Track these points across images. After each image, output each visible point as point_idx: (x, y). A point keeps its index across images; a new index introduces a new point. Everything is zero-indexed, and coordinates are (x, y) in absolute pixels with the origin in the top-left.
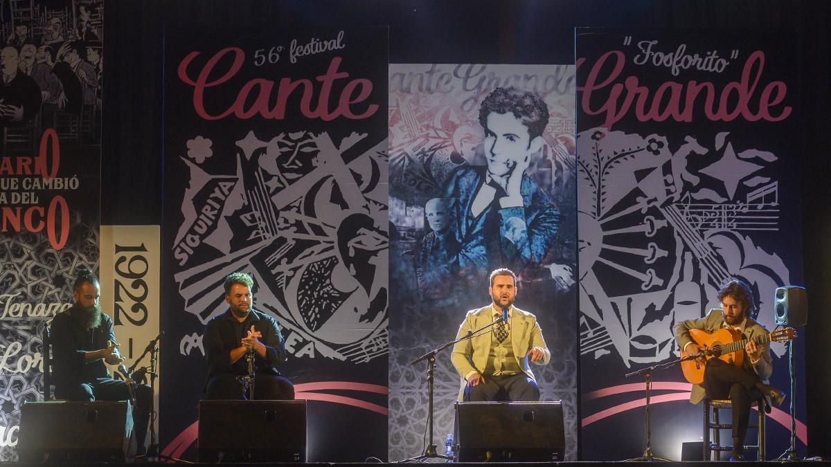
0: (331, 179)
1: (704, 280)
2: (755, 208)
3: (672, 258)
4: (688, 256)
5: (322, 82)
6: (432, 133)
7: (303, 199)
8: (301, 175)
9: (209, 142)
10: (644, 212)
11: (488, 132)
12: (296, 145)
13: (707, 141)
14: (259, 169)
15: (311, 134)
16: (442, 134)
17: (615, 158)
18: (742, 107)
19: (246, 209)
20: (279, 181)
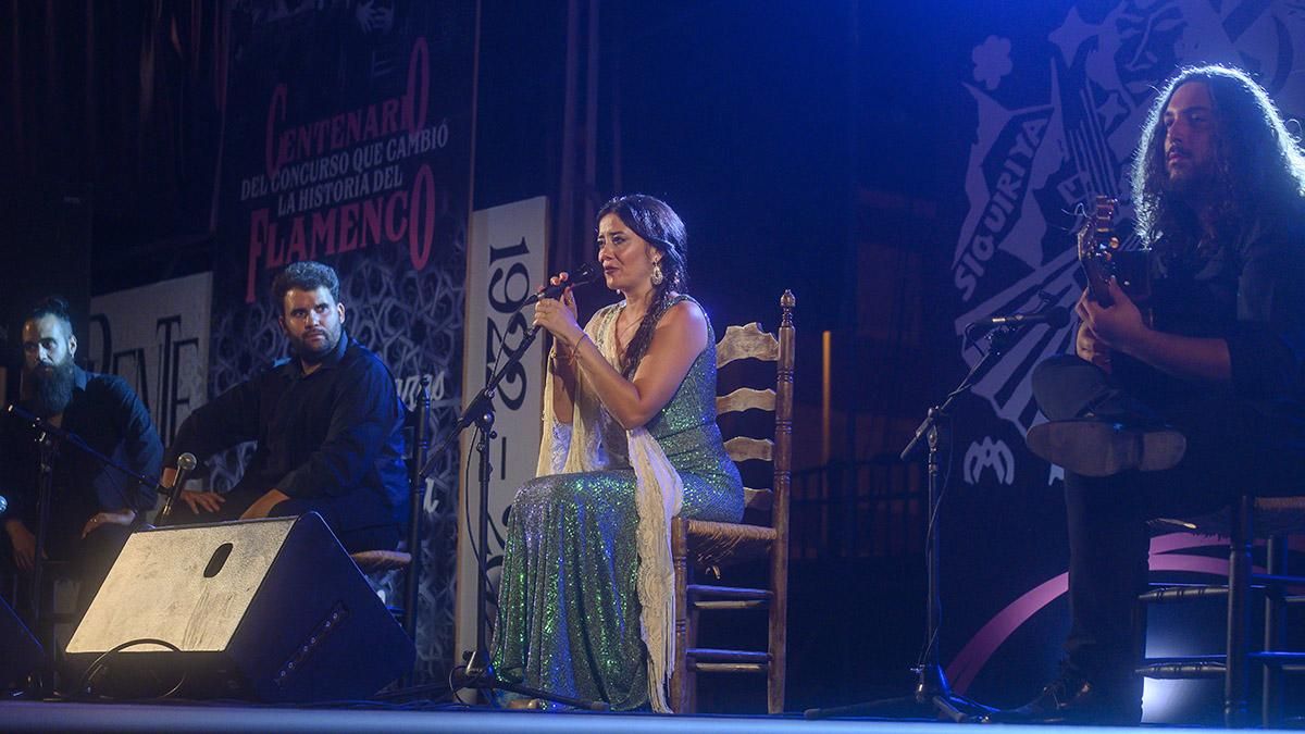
9: (1006, 45)
12: (1147, 19)
14: (1088, 82)
19: (1067, 169)
20: (1121, 102)
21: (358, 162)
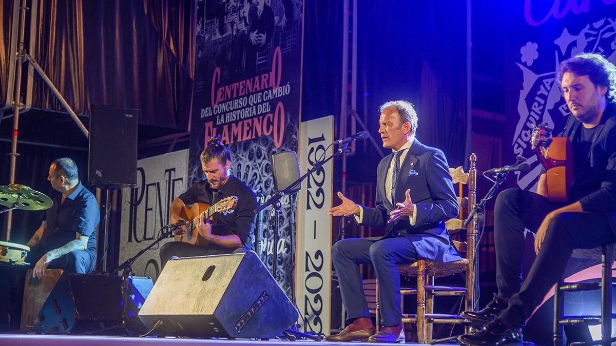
9: (536, 46)
12: (599, 33)
15: (610, 20)
21: (251, 101)
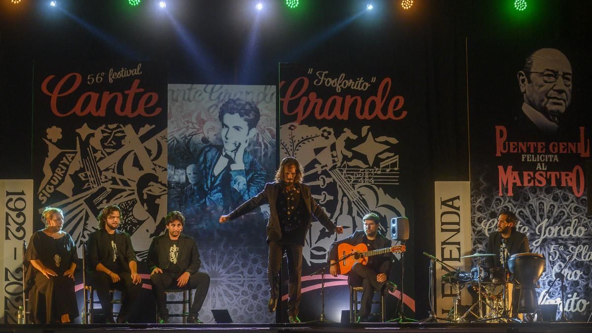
0: (133, 152)
1: (355, 214)
2: (385, 171)
3: (336, 201)
4: (345, 200)
5: (128, 95)
6: (190, 125)
7: (116, 165)
8: (115, 150)
9: (60, 130)
10: (319, 173)
11: (224, 125)
12: (112, 132)
13: (357, 131)
14: (90, 146)
15: (121, 125)
16: (197, 126)
17: (302, 141)
18: (378, 112)
19: (82, 170)
20: (102, 153)
